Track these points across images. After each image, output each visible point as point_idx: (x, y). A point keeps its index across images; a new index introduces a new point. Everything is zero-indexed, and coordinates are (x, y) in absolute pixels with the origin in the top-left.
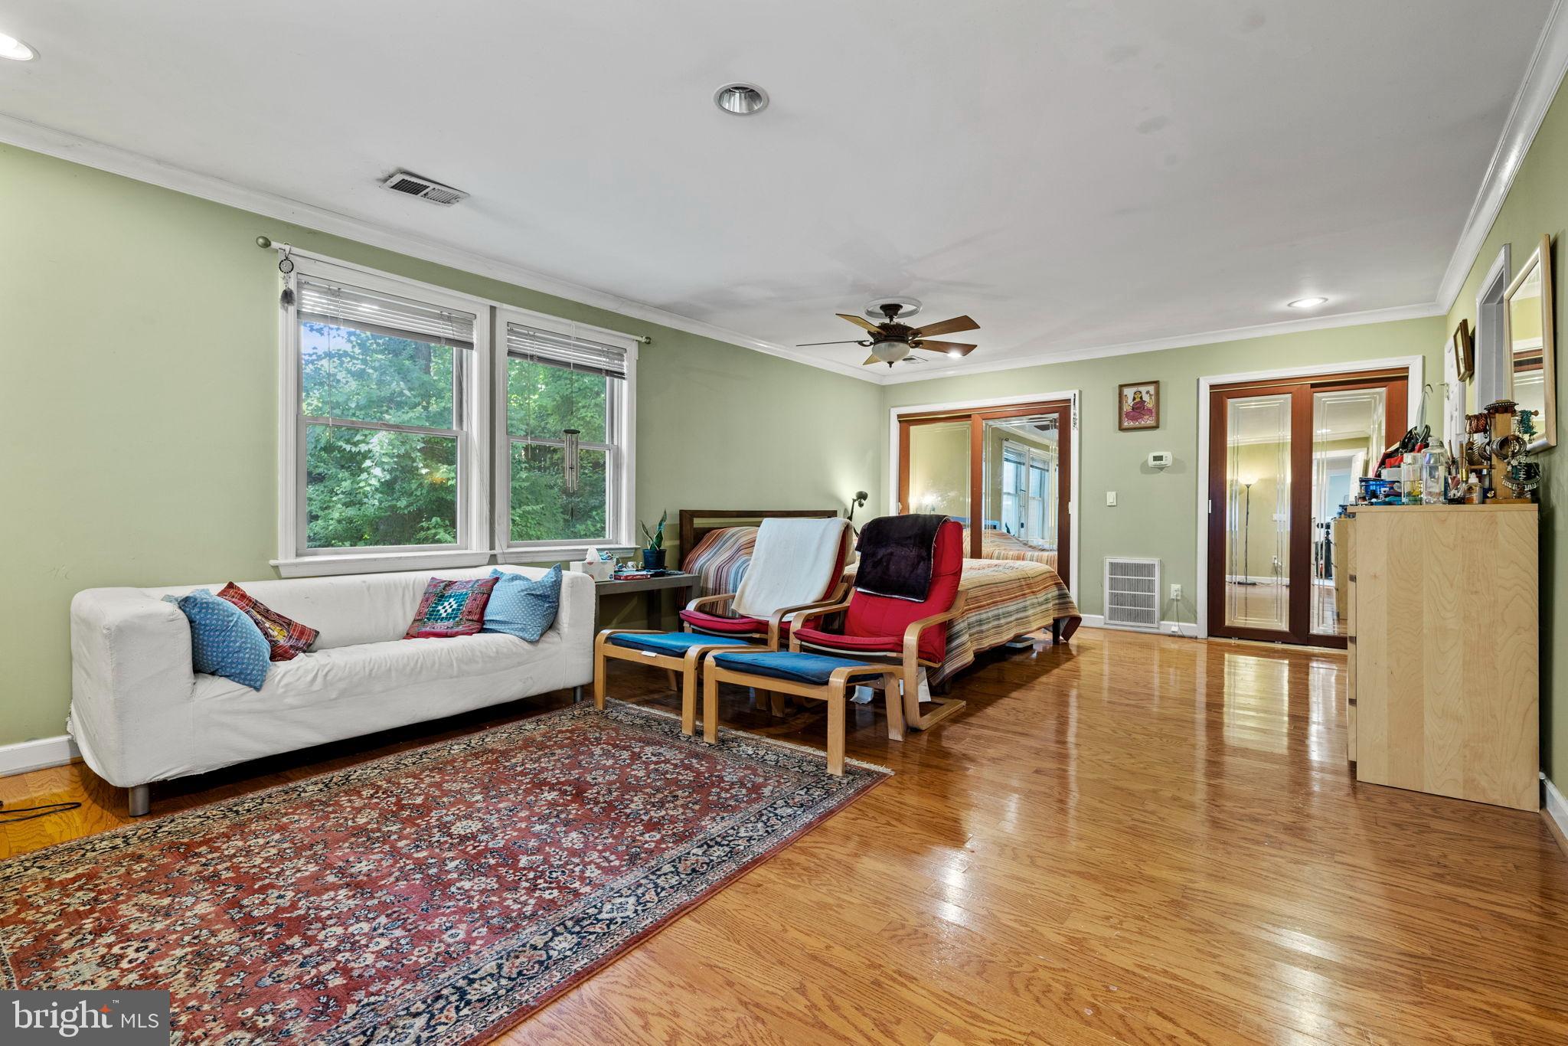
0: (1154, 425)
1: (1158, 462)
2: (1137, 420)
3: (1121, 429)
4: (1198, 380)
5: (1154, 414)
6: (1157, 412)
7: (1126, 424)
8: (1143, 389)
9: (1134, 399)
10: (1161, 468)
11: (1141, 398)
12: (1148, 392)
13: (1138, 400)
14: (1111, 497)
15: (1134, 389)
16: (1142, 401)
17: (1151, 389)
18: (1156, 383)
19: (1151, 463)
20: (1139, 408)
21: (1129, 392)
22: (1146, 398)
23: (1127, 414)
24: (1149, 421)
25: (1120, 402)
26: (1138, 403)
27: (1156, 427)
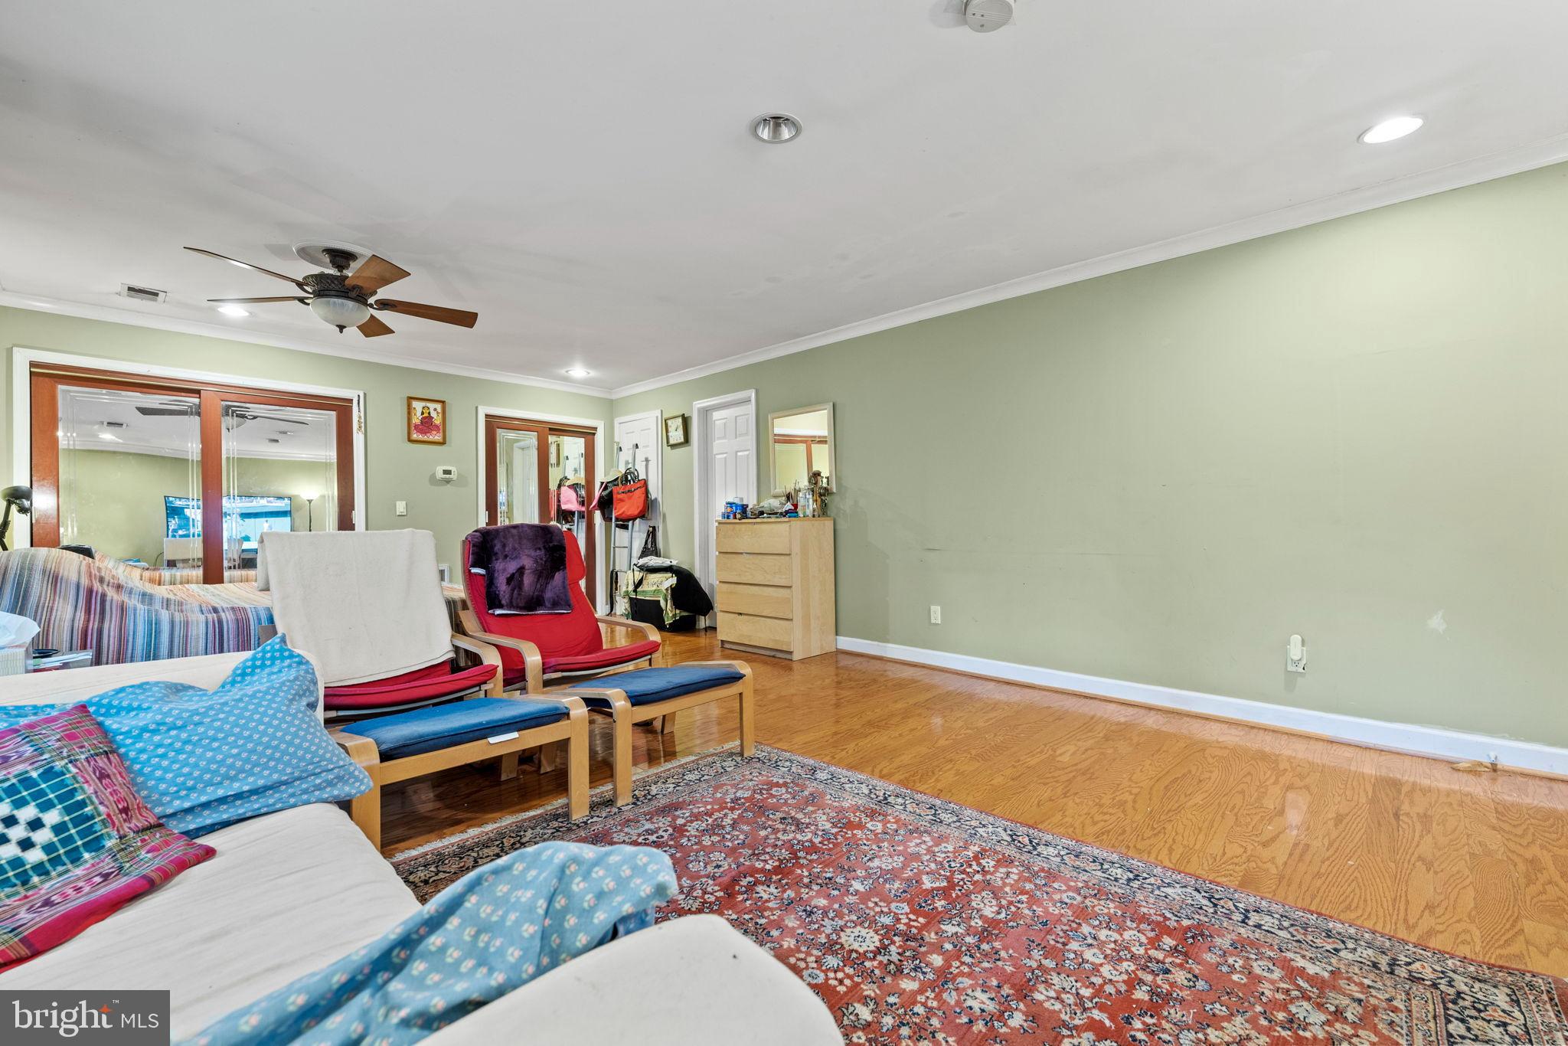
0: (441, 441)
1: (448, 476)
2: (425, 433)
3: (410, 440)
4: (477, 408)
5: (441, 431)
6: (443, 428)
7: (415, 436)
8: (432, 406)
9: (423, 413)
10: (448, 481)
11: (429, 413)
12: (435, 410)
13: (426, 415)
14: (401, 507)
15: (423, 404)
16: (430, 417)
17: (439, 407)
18: (443, 402)
19: (440, 475)
20: (427, 424)
21: (418, 406)
22: (433, 414)
23: (416, 427)
24: (437, 437)
25: (409, 413)
26: (426, 418)
27: (443, 443)
